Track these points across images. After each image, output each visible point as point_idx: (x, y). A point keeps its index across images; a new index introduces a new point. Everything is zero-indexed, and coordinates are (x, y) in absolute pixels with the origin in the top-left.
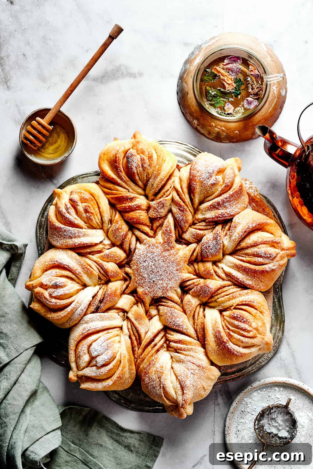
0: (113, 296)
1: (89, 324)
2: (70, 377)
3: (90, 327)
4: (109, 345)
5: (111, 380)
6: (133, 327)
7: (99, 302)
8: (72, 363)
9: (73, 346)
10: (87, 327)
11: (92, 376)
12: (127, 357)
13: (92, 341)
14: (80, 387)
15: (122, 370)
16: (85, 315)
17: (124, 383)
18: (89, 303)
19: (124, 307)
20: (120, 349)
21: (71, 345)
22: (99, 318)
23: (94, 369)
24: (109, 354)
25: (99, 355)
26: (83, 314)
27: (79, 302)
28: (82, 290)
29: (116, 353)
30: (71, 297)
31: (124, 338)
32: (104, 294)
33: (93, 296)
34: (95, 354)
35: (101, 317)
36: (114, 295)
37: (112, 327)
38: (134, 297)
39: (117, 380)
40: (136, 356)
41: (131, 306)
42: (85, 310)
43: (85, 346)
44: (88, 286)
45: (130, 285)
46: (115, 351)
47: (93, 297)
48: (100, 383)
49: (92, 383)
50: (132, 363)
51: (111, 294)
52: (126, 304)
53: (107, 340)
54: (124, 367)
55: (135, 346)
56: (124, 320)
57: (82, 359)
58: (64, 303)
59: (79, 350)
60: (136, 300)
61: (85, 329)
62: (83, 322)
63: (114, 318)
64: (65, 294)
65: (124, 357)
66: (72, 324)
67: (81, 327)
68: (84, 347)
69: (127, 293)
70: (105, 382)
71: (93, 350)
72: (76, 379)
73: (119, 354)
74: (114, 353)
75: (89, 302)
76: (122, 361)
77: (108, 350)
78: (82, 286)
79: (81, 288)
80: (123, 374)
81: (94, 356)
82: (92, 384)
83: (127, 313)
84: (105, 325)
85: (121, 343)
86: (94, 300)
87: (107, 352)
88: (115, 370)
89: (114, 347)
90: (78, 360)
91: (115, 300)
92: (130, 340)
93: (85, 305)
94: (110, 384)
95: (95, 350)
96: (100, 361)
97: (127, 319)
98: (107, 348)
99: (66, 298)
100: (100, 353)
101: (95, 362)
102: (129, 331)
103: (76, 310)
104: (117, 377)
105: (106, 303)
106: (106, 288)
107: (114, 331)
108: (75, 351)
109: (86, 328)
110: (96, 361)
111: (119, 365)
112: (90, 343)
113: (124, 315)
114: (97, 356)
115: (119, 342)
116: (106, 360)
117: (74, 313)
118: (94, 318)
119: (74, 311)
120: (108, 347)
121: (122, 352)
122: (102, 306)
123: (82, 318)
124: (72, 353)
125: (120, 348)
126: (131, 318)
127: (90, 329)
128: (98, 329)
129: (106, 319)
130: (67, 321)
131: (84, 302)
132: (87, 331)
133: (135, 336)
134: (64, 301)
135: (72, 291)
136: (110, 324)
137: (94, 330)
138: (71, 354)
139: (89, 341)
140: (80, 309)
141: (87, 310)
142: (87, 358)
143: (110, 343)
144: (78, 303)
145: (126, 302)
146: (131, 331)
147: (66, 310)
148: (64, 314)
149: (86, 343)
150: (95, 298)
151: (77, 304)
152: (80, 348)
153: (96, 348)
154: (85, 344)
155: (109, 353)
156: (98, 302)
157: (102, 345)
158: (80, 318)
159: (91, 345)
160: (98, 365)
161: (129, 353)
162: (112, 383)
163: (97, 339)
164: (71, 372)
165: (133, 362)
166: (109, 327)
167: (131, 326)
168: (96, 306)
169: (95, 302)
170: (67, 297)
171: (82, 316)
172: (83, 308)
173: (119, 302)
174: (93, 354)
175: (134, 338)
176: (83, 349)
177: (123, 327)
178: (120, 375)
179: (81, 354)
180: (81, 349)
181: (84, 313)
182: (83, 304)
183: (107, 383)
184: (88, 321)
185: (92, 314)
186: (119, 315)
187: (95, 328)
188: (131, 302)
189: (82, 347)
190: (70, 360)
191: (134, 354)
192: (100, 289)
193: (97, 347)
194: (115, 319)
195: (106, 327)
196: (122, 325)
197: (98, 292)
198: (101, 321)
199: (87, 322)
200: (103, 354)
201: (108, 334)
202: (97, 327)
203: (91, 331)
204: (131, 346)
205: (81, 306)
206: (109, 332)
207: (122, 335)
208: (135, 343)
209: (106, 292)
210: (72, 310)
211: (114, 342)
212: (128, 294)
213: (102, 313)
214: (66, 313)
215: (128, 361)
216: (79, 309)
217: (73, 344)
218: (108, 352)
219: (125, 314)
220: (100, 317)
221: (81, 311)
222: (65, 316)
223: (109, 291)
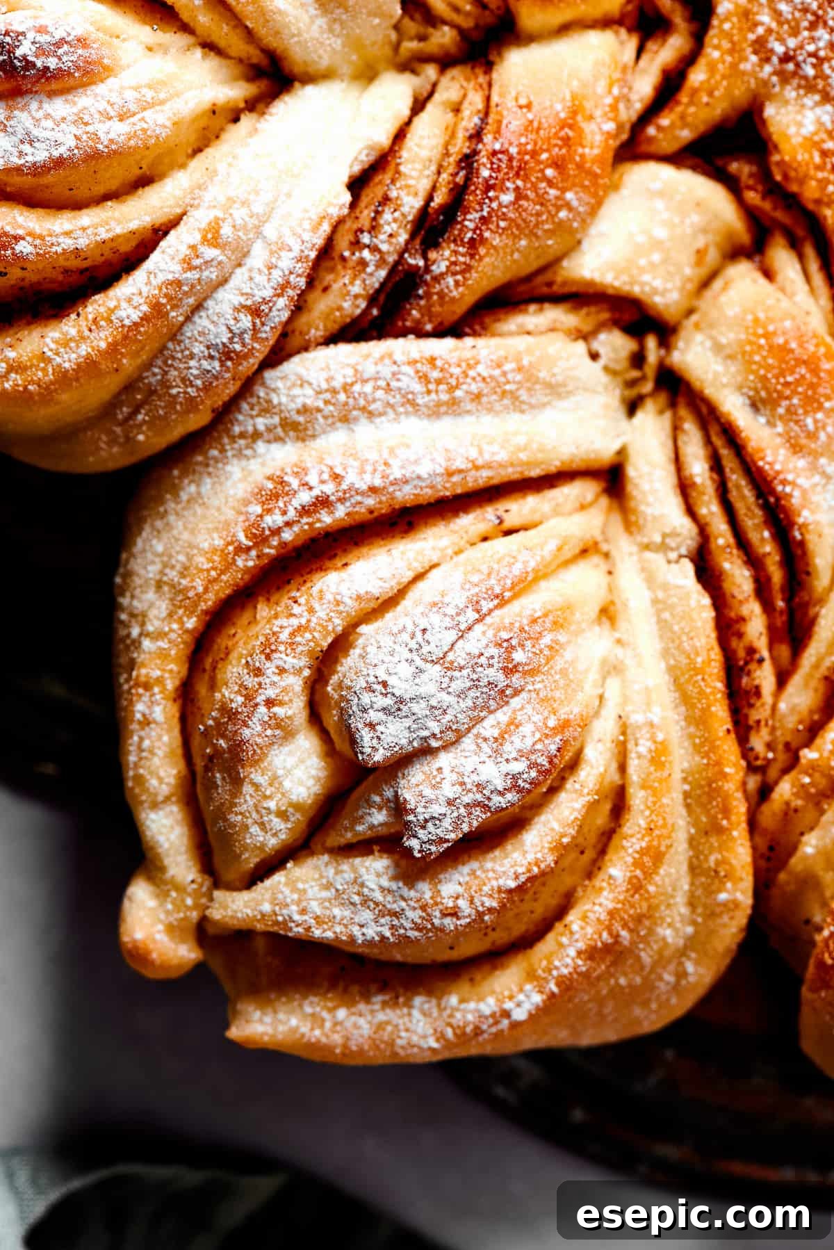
0: (550, 172)
1: (320, 443)
2: (139, 935)
3: (336, 477)
4: (519, 656)
5: (531, 976)
6: (736, 478)
7: (413, 236)
8: (155, 806)
9: (163, 655)
10: (301, 471)
11: (352, 940)
12: (681, 760)
13: (351, 606)
14: (234, 1033)
15: (636, 886)
16: (278, 354)
17: (640, 994)
18: (319, 241)
19: (646, 278)
20: (613, 689)
21: (147, 644)
22: (418, 387)
23: (371, 882)
24: (525, 737)
25: (425, 751)
26: (261, 351)
27: (226, 231)
28: (247, 120)
29: (585, 724)
30: (144, 181)
31: (650, 579)
32: (468, 161)
33: (357, 169)
34: (387, 739)
35: (435, 374)
36: (557, 164)
37: (535, 473)
38: (732, 185)
39: (586, 975)
40: (758, 743)
41: (704, 272)
42: (280, 311)
43: (290, 661)
44: (309, 78)
45: (697, 76)
46: (571, 710)
47: (357, 185)
48: (418, 1000)
49: (350, 1003)
50: (726, 811)
51: (534, 154)
52: (656, 257)
53: (502, 602)
54: (653, 857)
55: (751, 651)
56: (632, 407)
57: (257, 777)
58: (83, 242)
59: (230, 694)
60: (750, 214)
61: (277, 490)
62: (261, 423)
63: (556, 390)
64: (94, 157)
65: (658, 757)
66: (148, 440)
67: (234, 469)
68: (282, 671)
69: (668, 146)
70: (465, 987)
71: (366, 699)
72: (184, 953)
73: (603, 731)
74: (564, 725)
75: (326, 228)
76: (637, 798)
77: (516, 702)
78: (250, 79)
79: (234, 92)
80: (639, 919)
81: (378, 757)
82: (342, 1013)
83: (666, 331)
84: (473, 454)
85: (622, 624)
86: (366, 215)
87: (502, 716)
88: (568, 881)
89: (564, 672)
90: (211, 785)
91: (563, 214)
92: (706, 600)
93: (286, 262)
94: (520, 1015)
95: (388, 701)
96: (436, 810)
97: (662, 398)
98: (501, 680)
99: (100, 189)
100: (435, 727)
101: (379, 817)
102: (691, 511)
103: (199, 307)
104: (591, 954)
105: (483, 240)
106: (475, 100)
107: (557, 512)
108: (186, 696)
109: (295, 483)
110: (399, 808)
111: (606, 839)
112: (338, 624)
113: (638, 359)
114: (402, 762)
115: (607, 614)
116: (496, 801)
117: (175, 334)
118: (368, 388)
119: (176, 315)
120: (509, 671)
121: (637, 718)
122: (440, 267)
123: (248, 386)
124: (158, 713)
125: (611, 669)
126: (709, 391)
127: (329, 488)
128: (405, 495)
129: (477, 397)
130: (108, 410)
131: (270, 231)
132: (304, 511)
133: (753, 561)
134: (87, 218)
135: (158, 121)
136: (521, 440)
137: (370, 502)
138: (146, 722)
139: (322, 614)
140: (238, 300)
141: (299, 307)
142: (299, 773)
143: (528, 633)
144: (212, 236)
145: (661, 233)
146: (710, 509)
147: (98, 305)
148: (84, 350)
149: (300, 629)
150: (372, 194)
151: (210, 253)
152: (233, 671)
153: (400, 686)
154: (284, 636)
155: (527, 729)
156: (403, 237)
157: (458, 656)
158: (232, 389)
159: (340, 645)
160: (414, 843)
161: (697, 719)
162: (537, 999)
163: (401, 593)
164: (140, 896)
165: (740, 808)
166: (511, 473)
167: (716, 465)
168: (383, 273)
169: (374, 228)
170: (113, 185)
171: (254, 362)
172: (268, 293)
173: (593, 231)
174: (366, 737)
175: (739, 578)
176: (271, 693)
177: (631, 472)
178: (617, 926)
179: (252, 732)
180: (251, 681)
181: (269, 333)
182: (258, 256)
183: (489, 1005)
184: (304, 410)
185: (344, 351)
186: (594, 356)
187: (378, 482)
188: (704, 231)
189: (258, 672)
190: (139, 779)
191: (742, 728)
192: (418, 106)
193: (406, 670)
194: (559, 396)
195: (485, 473)
196: (622, 452)
197: (400, 135)
198: (435, 412)
199: (295, 426)
200: (468, 742)
201: (501, 545)
202: (396, 473)
203: (341, 511)
204: (716, 654)
205: (239, 278)
206: (511, 521)
207: (624, 547)
208: (756, 628)
209: (477, 136)
210: (157, 310)
211: (559, 619)
212: (677, 159)
213: (439, 333)
214: (102, 340)
215: (686, 795)
216: (226, 301)
217: (160, 635)
218: (514, 724)
219: (651, 343)
220: (424, 379)
221: (246, 321)
222: (89, 367)
223: (513, 122)
